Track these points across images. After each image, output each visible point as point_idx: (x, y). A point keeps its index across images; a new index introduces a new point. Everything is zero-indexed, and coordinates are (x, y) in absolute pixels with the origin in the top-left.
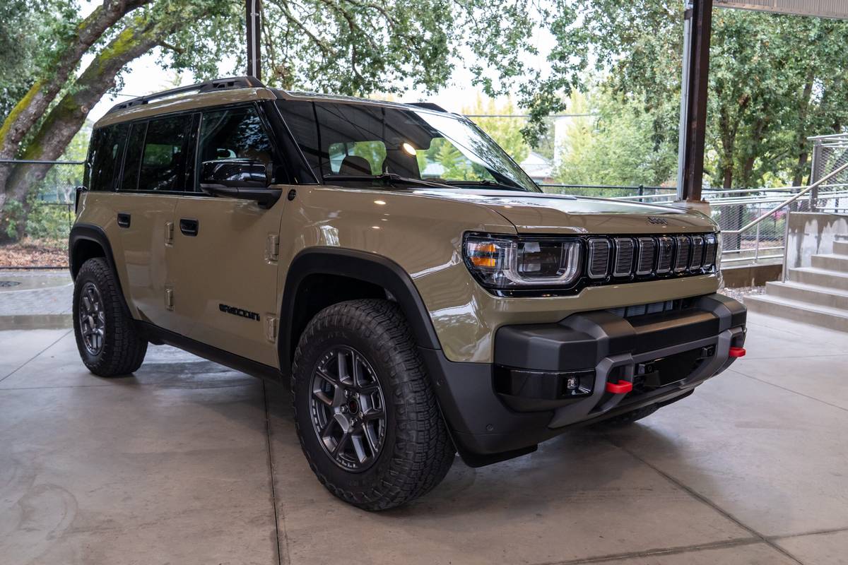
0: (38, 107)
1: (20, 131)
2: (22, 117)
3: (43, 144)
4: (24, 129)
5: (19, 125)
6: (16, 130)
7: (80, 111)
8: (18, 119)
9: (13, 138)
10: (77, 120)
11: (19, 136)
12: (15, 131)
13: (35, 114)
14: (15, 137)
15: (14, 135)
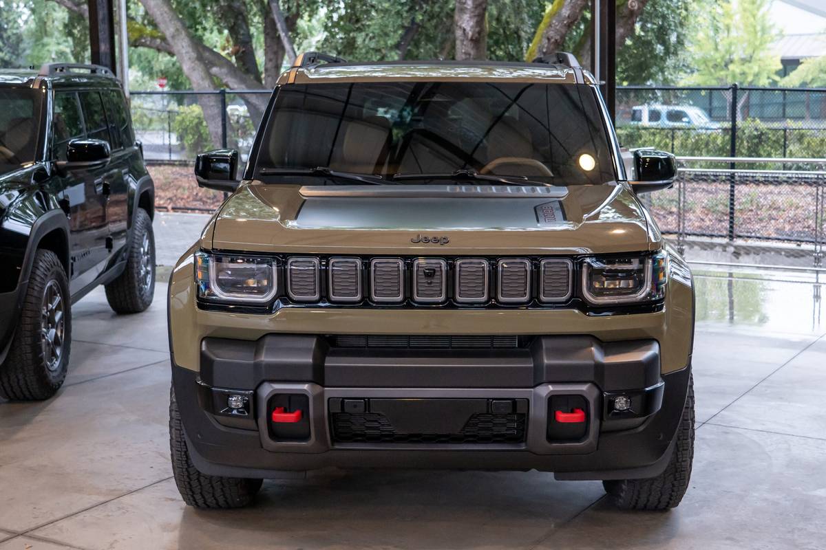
0: (572, 7)
1: (553, 40)
2: (554, 22)
3: (582, 55)
4: (558, 37)
5: (551, 33)
6: (549, 39)
7: (627, 7)
8: (550, 26)
9: (544, 50)
10: (625, 19)
11: (552, 47)
12: (547, 41)
13: (569, 16)
14: (548, 48)
15: (546, 46)
